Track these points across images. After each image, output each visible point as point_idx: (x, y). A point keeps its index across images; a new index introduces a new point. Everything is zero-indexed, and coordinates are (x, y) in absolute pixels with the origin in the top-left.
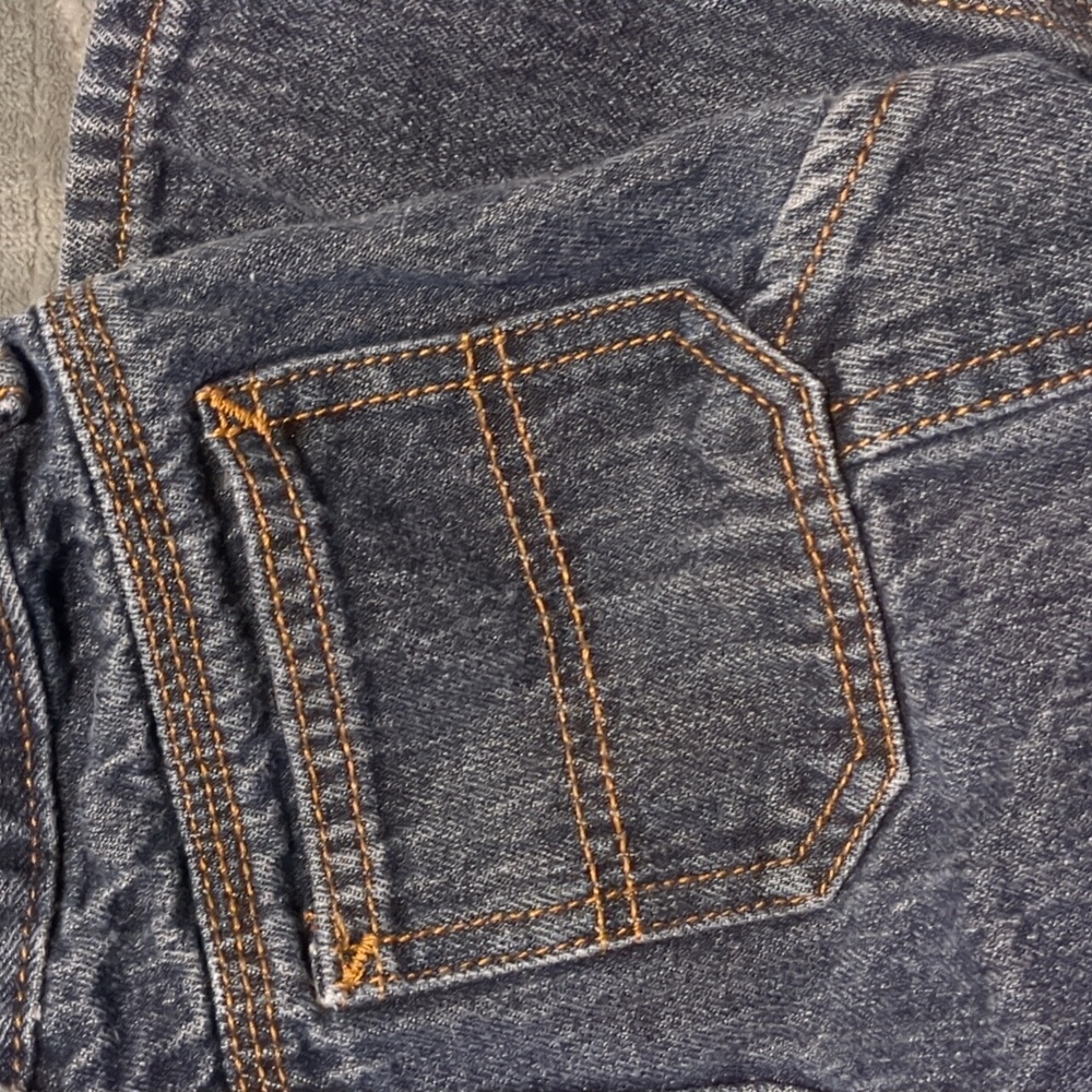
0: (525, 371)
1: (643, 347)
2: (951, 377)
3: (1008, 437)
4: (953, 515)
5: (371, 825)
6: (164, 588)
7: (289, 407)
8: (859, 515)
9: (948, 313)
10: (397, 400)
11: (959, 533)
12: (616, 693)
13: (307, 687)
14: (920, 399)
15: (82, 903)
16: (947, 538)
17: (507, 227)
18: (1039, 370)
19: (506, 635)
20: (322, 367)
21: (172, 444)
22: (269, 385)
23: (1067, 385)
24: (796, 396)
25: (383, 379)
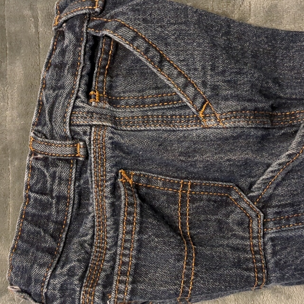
0: (193, 193)
1: (221, 196)
2: (291, 218)
4: (286, 248)
6: (101, 207)
7: (138, 181)
8: (265, 244)
9: (292, 205)
10: (162, 189)
11: (287, 252)
13: (126, 241)
14: (284, 222)
15: (62, 268)
16: (285, 252)
19: (176, 246)
20: (149, 176)
21: (110, 179)
22: (136, 174)
24: (257, 216)
25: (161, 184)
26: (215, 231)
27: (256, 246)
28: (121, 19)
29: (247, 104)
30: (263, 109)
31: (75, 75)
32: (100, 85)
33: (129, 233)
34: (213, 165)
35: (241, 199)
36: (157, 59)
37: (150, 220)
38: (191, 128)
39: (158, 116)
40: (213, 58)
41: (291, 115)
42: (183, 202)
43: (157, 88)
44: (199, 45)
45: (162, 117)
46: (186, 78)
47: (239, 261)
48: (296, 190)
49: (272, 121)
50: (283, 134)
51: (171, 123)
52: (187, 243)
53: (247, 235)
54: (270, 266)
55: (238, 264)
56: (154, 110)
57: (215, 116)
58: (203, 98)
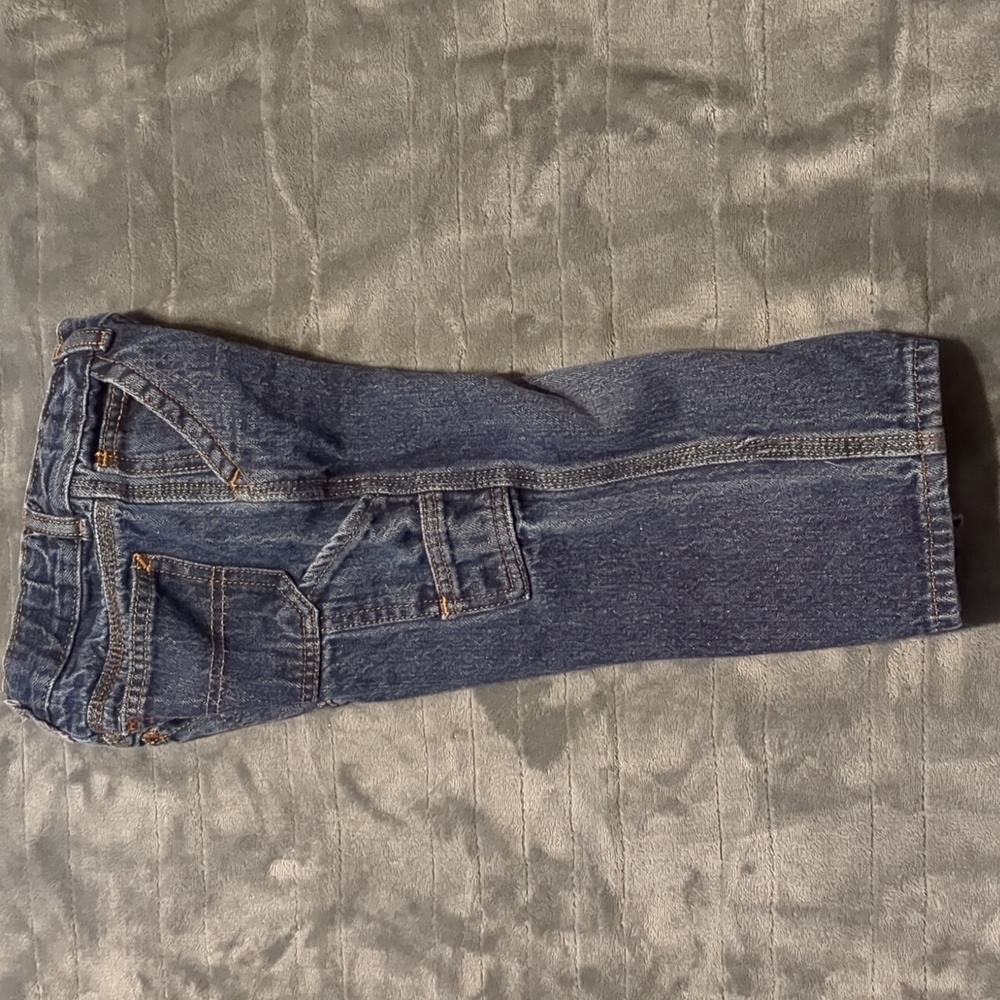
0: (229, 583)
1: (266, 587)
2: (354, 615)
3: (366, 634)
5: (145, 691)
7: (159, 568)
9: (354, 598)
10: (189, 579)
12: (228, 682)
13: (137, 644)
14: (345, 620)
17: (235, 544)
18: (378, 616)
19: (199, 650)
21: (121, 566)
23: (385, 622)
24: (311, 612)
25: (187, 571)
26: (258, 631)
27: (310, 651)
28: (129, 363)
29: (287, 473)
30: (311, 477)
31: (75, 432)
32: (109, 443)
33: (141, 633)
34: (249, 549)
35: (290, 591)
36: (176, 414)
37: (167, 618)
38: (223, 501)
39: (182, 485)
40: (244, 414)
41: (355, 482)
42: (217, 595)
43: (181, 447)
44: (227, 397)
45: (188, 485)
46: (212, 438)
47: (284, 670)
48: (360, 580)
49: (326, 492)
50: (343, 507)
51: (199, 493)
52: (216, 647)
53: (299, 637)
54: (324, 675)
55: (282, 673)
56: (179, 476)
57: (248, 487)
58: (232, 464)
